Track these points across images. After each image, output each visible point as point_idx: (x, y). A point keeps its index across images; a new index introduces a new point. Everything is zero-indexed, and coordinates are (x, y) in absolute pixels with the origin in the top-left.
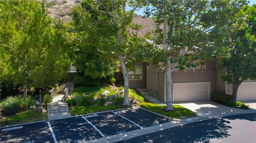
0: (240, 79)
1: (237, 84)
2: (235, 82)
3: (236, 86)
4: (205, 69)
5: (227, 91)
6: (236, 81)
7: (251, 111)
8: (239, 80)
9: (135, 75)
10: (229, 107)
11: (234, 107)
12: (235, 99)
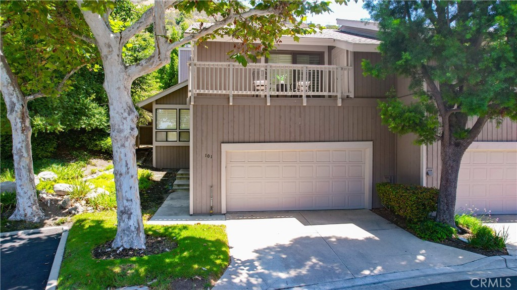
0: (471, 122)
1: (457, 145)
2: (447, 133)
3: (450, 150)
4: (352, 95)
5: (427, 174)
6: (450, 130)
7: (511, 265)
8: (466, 128)
9: (178, 130)
10: (421, 238)
11: (440, 241)
12: (447, 204)
